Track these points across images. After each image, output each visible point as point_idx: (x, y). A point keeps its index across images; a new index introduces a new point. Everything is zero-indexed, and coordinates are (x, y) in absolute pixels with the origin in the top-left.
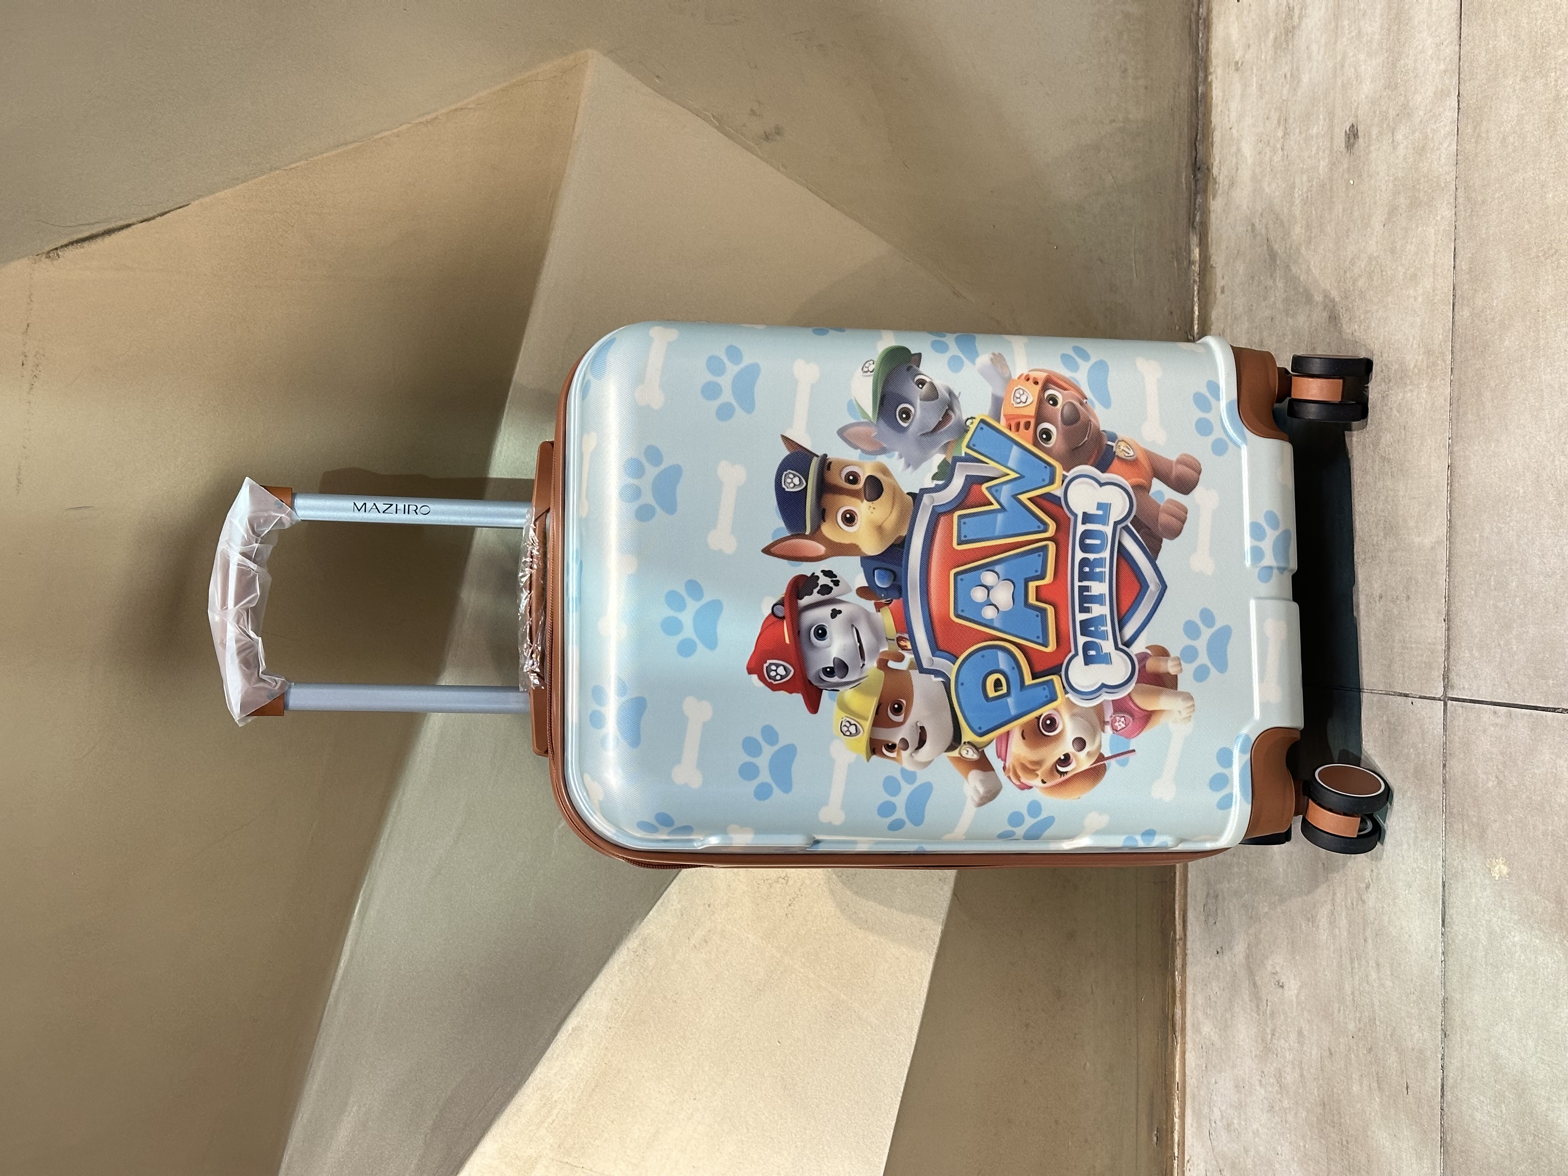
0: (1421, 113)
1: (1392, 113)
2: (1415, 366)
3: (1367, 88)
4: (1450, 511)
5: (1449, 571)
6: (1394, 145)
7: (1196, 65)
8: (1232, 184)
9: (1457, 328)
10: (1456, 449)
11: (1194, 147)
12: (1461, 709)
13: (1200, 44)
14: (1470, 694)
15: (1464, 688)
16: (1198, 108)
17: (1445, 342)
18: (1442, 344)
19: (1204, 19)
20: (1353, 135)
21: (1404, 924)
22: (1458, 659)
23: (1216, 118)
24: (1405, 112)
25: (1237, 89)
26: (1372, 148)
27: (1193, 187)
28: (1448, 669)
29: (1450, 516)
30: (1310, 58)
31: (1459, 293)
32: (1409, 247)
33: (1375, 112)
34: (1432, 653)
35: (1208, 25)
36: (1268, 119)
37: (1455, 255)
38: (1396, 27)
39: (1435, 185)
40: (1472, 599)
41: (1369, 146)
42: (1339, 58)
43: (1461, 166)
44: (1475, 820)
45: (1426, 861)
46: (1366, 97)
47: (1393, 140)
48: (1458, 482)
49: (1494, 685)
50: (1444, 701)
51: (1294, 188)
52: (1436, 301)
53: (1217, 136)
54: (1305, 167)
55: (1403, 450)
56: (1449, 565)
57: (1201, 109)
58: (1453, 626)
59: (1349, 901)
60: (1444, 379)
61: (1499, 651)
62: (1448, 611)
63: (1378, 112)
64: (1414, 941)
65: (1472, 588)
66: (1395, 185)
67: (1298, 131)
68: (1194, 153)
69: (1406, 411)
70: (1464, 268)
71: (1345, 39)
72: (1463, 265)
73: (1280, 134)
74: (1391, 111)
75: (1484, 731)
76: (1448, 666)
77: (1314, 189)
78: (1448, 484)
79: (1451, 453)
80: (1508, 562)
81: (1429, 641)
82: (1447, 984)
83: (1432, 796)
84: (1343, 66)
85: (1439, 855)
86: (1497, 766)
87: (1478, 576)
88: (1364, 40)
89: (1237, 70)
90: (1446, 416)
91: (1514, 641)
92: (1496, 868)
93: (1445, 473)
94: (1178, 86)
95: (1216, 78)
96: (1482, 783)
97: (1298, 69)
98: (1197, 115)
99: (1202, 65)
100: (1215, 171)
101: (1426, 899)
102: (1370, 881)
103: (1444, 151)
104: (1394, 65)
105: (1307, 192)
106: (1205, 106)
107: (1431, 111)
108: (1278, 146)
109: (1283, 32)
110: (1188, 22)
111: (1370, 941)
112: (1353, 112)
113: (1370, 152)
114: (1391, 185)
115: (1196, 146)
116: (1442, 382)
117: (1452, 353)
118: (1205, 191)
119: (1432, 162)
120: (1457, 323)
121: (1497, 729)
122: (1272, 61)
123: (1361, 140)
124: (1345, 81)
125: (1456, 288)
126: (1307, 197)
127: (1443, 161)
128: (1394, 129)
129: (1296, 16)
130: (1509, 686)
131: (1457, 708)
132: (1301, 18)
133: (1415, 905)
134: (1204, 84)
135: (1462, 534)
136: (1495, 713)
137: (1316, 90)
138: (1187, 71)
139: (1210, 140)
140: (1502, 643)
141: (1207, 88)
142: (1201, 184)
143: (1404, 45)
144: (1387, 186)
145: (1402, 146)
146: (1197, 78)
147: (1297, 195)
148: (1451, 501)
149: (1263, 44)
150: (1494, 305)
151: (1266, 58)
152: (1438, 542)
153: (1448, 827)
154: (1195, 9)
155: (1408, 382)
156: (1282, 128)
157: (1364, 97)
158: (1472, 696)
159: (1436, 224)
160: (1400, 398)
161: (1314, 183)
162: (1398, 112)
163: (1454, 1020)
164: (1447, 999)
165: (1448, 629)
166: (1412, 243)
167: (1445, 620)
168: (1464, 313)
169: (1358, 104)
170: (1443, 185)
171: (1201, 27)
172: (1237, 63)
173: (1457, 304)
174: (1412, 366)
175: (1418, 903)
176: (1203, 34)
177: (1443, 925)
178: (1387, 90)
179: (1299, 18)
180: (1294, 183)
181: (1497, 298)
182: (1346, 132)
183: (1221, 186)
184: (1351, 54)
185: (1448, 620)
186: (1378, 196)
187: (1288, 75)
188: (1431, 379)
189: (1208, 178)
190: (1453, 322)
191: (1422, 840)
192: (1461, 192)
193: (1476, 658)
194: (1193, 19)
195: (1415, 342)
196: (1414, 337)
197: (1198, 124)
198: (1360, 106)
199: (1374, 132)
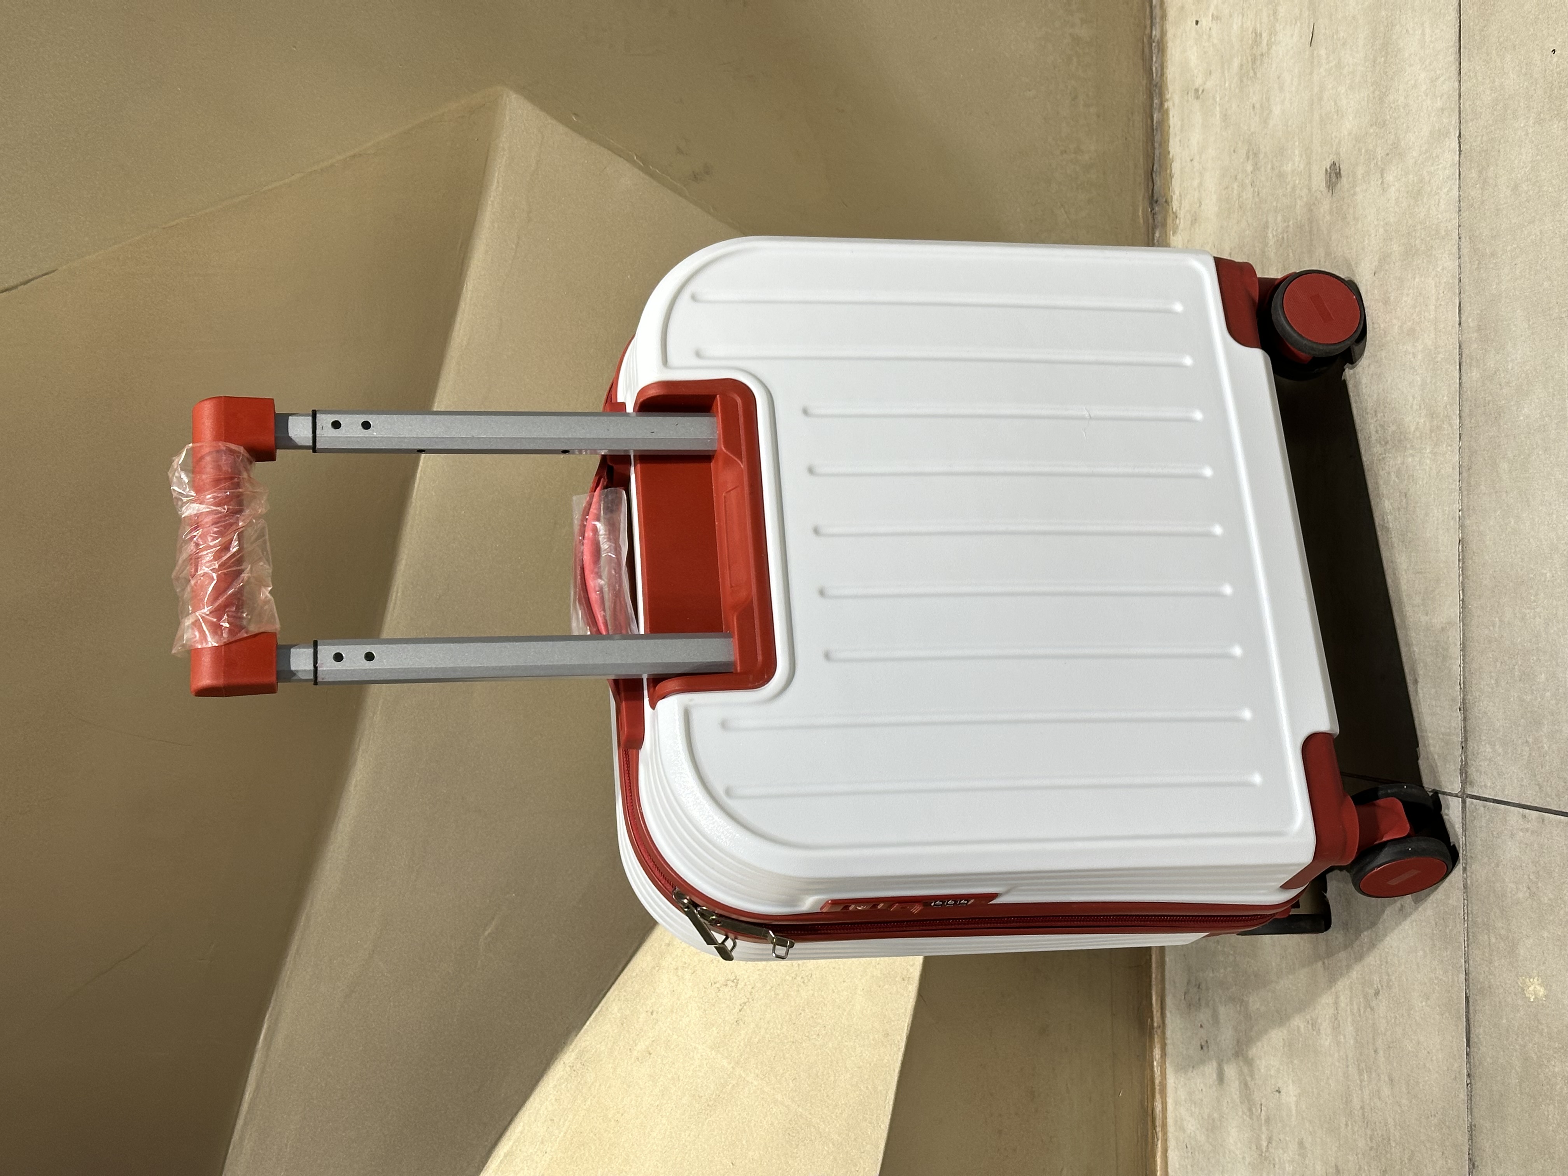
0: (1415, 154)
1: (1380, 153)
2: (1417, 429)
3: (1349, 124)
4: (1463, 590)
5: (1464, 656)
6: (1384, 188)
7: (1150, 91)
8: (1195, 220)
9: (1465, 389)
10: (1468, 522)
11: (1150, 180)
12: (1482, 808)
13: (1154, 69)
14: (1493, 793)
15: (1485, 786)
16: (1153, 136)
17: (1451, 405)
18: (1448, 407)
19: (1158, 43)
20: (1334, 174)
21: (1422, 1039)
22: (1478, 754)
23: (1175, 147)
24: (1396, 151)
25: (1198, 118)
26: (1358, 189)
27: (1151, 221)
28: (1467, 763)
29: (1464, 596)
30: (1281, 89)
31: (1466, 352)
32: (1405, 299)
33: (1360, 150)
34: (1447, 744)
35: (1162, 49)
36: (1234, 151)
37: (1460, 311)
38: (1383, 59)
39: (1433, 232)
40: (1492, 688)
41: (1354, 186)
42: (1316, 90)
43: (1465, 214)
44: (1503, 932)
45: (1446, 972)
46: (1350, 134)
47: (1382, 182)
48: (1471, 558)
49: (1522, 786)
50: (1462, 798)
51: (1268, 227)
52: (1439, 359)
53: (1176, 168)
54: (1279, 205)
55: (1404, 520)
56: (1464, 648)
57: (1157, 138)
58: (1470, 716)
59: (1355, 1007)
60: (1451, 446)
61: (1527, 749)
62: (1464, 699)
63: (1363, 151)
64: (1434, 1058)
65: (1491, 677)
66: (1386, 231)
67: (1270, 166)
68: (1150, 183)
69: (1406, 477)
70: (1471, 325)
71: (1322, 70)
72: (1471, 322)
73: (1249, 168)
74: (1379, 150)
75: (1512, 836)
76: (1466, 760)
77: (1291, 230)
78: (1459, 560)
79: (1462, 526)
80: (1535, 651)
81: (1443, 730)
82: (1475, 1110)
83: (1450, 902)
84: (1320, 99)
85: (1461, 966)
86: (1529, 875)
87: (1498, 665)
88: (1345, 71)
89: (1198, 98)
90: (1456, 486)
91: (1545, 740)
92: (1531, 988)
93: (1456, 549)
94: (1132, 113)
95: (1174, 105)
96: (1511, 892)
97: (1268, 99)
98: (1153, 145)
99: (1157, 91)
100: (1175, 205)
101: (1447, 1014)
102: (1379, 986)
103: (1444, 196)
104: (1381, 100)
105: (1282, 233)
106: (1162, 135)
107: (1426, 151)
108: (1247, 181)
109: (1250, 59)
110: (1140, 45)
111: (1381, 1053)
112: (1334, 149)
113: (1355, 194)
114: (1381, 230)
115: (1152, 178)
116: (1449, 448)
117: (1460, 417)
118: (1164, 225)
119: (1430, 206)
120: (1463, 385)
121: (1528, 834)
122: (1237, 91)
123: (1344, 180)
124: (1323, 115)
125: (1463, 347)
126: (1283, 238)
127: (1443, 207)
128: (1383, 170)
129: (1265, 42)
130: (1540, 789)
131: (1477, 807)
132: (1269, 45)
133: (1434, 1019)
134: (1159, 111)
135: (1479, 617)
136: (1524, 816)
137: (1289, 124)
138: (1141, 98)
139: (1168, 171)
140: (1530, 740)
141: (1163, 115)
142: (1159, 218)
143: (1392, 79)
144: (1377, 231)
145: (1393, 188)
146: (1152, 105)
147: (1270, 235)
148: (1463, 579)
149: (1226, 72)
150: (1510, 367)
151: (1230, 86)
152: (1449, 623)
153: (1471, 937)
154: (1148, 31)
155: (1408, 446)
156: (1250, 162)
157: (1346, 133)
158: (1495, 796)
159: (1437, 275)
160: (1399, 462)
161: (1291, 223)
162: (1388, 151)
163: (1484, 1151)
164: (1475, 1127)
165: (1465, 719)
166: (1408, 295)
167: (1460, 710)
168: (1473, 375)
169: (1340, 143)
170: (1444, 233)
171: (1155, 51)
172: (1197, 90)
173: (1464, 364)
174: (1412, 429)
175: (1437, 1017)
176: (1157, 57)
177: (1468, 1045)
178: (1374, 127)
179: (1267, 45)
180: (1267, 222)
181: (1512, 360)
182: (1326, 170)
183: (1182, 221)
184: (1330, 86)
185: (1464, 708)
186: (1367, 241)
187: (1258, 106)
188: (1436, 445)
189: (1167, 211)
190: (1460, 384)
191: (1440, 949)
192: (1465, 242)
193: (1499, 755)
194: (1145, 40)
195: (1415, 402)
196: (1414, 398)
197: (1154, 154)
198: (1342, 143)
199: (1360, 171)
